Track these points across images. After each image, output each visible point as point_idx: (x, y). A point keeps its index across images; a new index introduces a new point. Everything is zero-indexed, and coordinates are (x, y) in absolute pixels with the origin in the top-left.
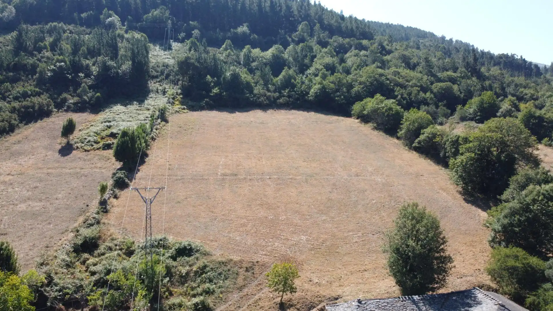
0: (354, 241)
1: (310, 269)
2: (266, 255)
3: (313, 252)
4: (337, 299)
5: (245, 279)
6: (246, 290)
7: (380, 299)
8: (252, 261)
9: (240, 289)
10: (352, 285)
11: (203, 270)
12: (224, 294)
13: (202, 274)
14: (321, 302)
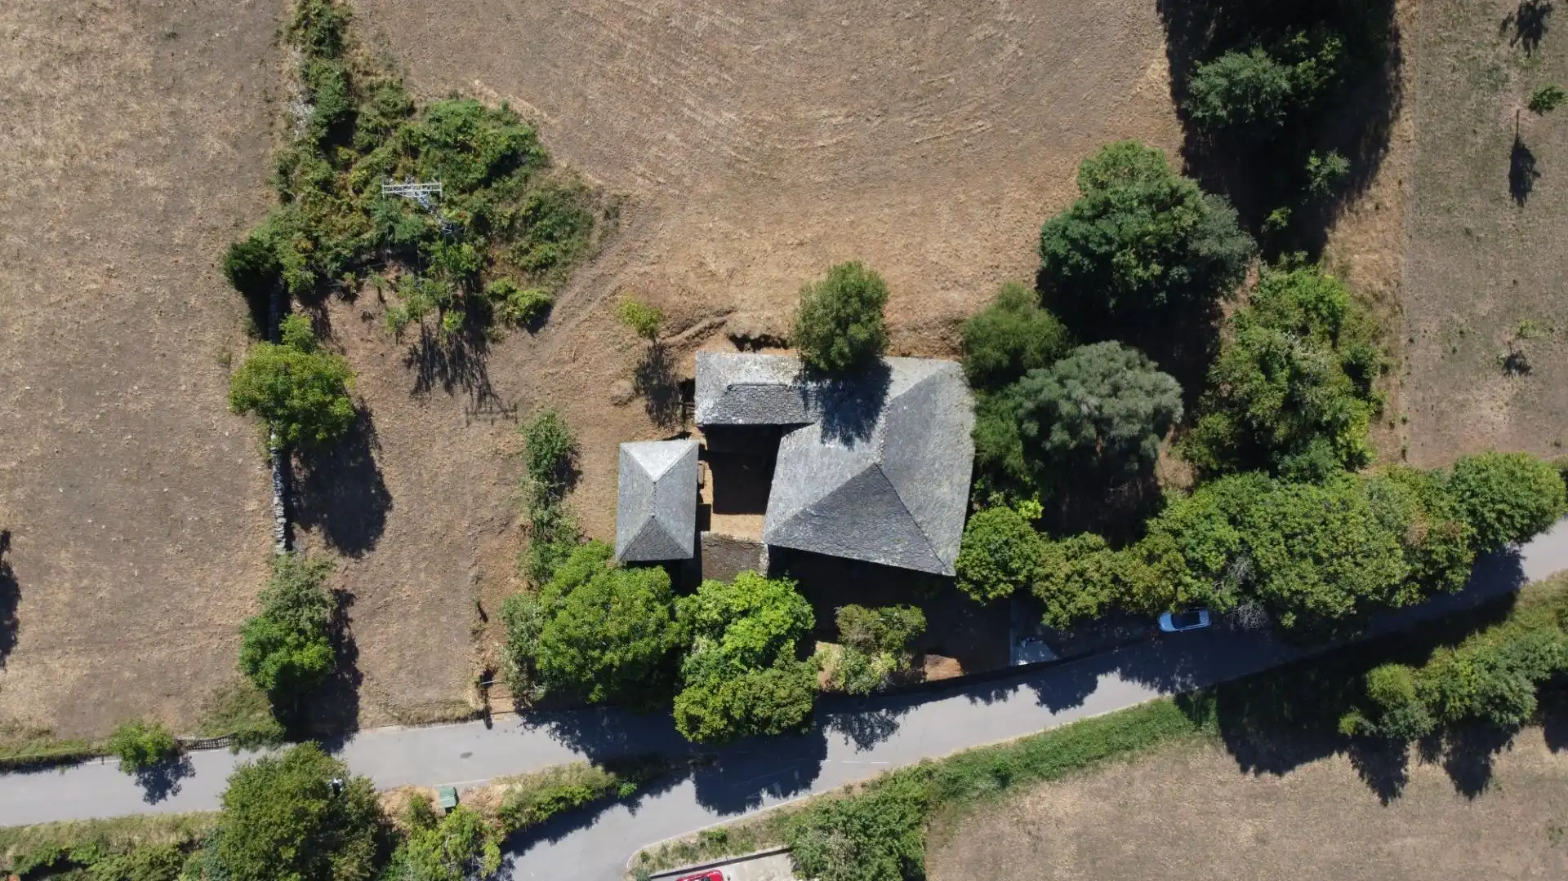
0: (820, 143)
1: (710, 230)
2: (643, 175)
3: (730, 173)
4: (729, 312)
5: (601, 239)
6: (602, 263)
7: (758, 385)
8: (618, 193)
9: (593, 259)
10: (764, 284)
11: (537, 212)
12: (568, 268)
13: (534, 222)
14: (704, 317)
